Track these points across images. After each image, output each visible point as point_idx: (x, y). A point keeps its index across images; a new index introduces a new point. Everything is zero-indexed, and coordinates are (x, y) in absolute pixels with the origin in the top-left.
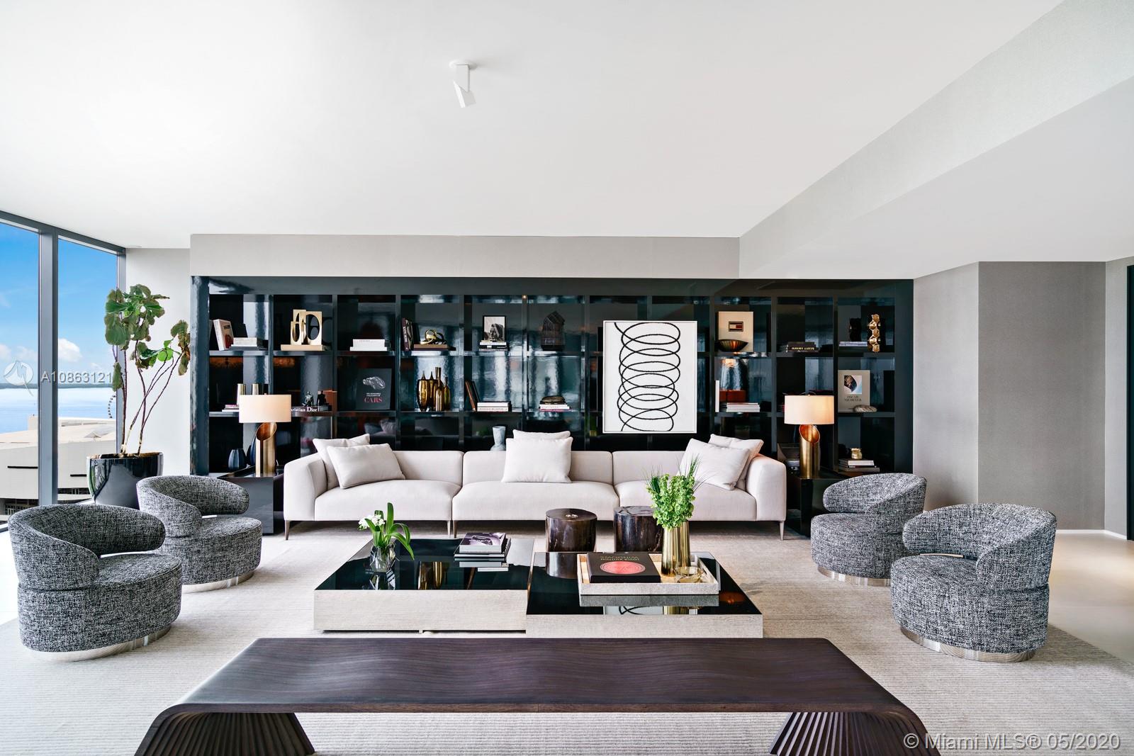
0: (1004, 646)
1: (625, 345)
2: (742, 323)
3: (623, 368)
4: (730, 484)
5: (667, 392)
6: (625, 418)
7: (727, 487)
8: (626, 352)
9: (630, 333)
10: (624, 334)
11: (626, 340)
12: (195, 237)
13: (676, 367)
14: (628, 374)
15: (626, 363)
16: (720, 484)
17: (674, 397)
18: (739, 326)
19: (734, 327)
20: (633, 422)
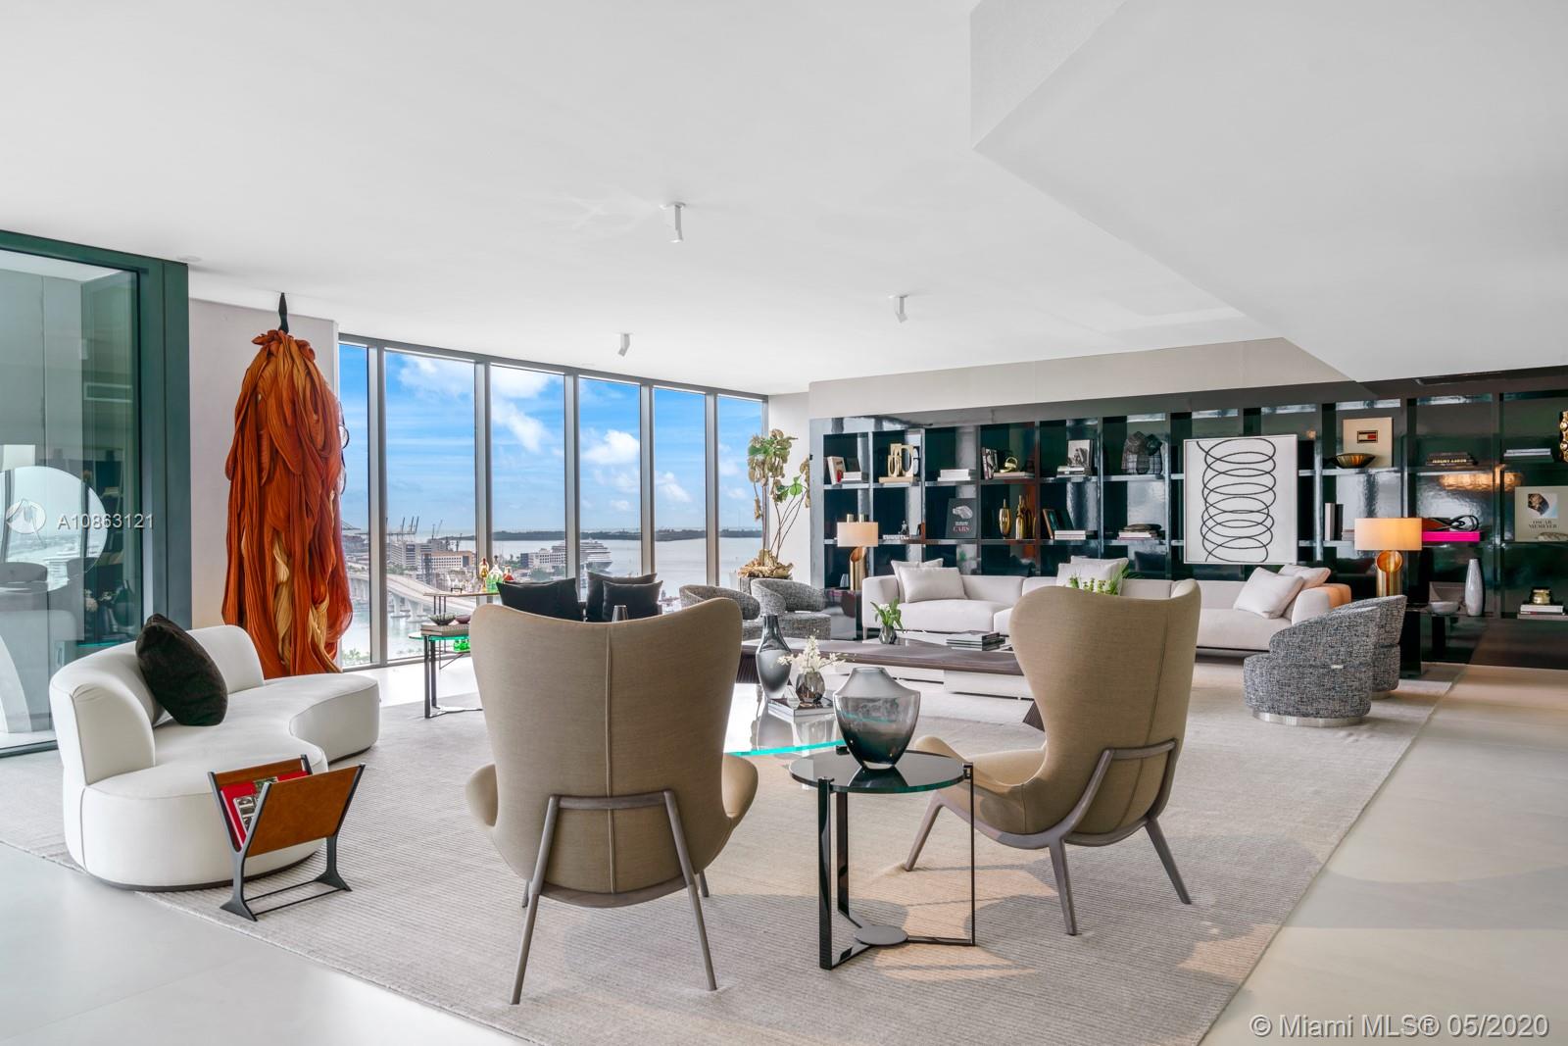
0: (1291, 709)
1: (1209, 466)
2: (1375, 432)
3: (1206, 491)
4: (1270, 613)
5: (1260, 517)
6: (1210, 547)
7: (1266, 616)
8: (1210, 473)
9: (1217, 452)
10: (1207, 453)
11: (1210, 460)
12: (813, 385)
13: (1271, 489)
14: (1213, 498)
15: (1211, 486)
16: (1259, 611)
17: (1268, 523)
18: (1372, 437)
19: (1365, 437)
20: (1219, 552)
